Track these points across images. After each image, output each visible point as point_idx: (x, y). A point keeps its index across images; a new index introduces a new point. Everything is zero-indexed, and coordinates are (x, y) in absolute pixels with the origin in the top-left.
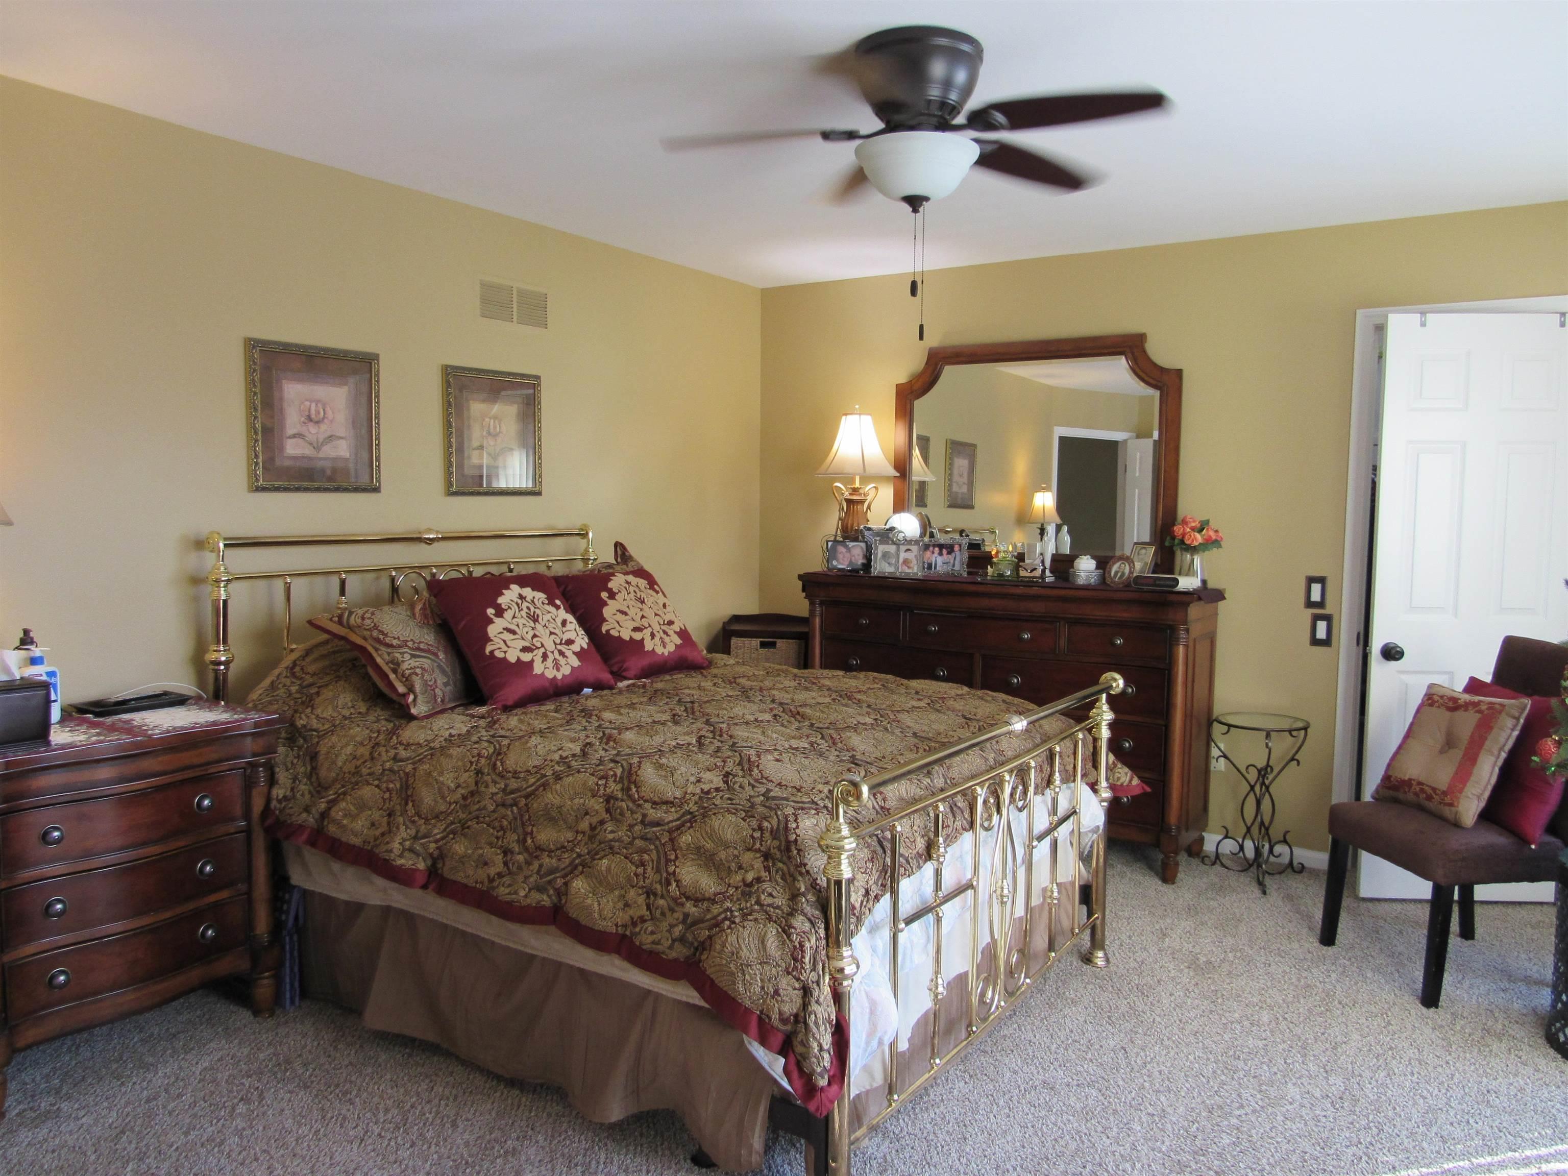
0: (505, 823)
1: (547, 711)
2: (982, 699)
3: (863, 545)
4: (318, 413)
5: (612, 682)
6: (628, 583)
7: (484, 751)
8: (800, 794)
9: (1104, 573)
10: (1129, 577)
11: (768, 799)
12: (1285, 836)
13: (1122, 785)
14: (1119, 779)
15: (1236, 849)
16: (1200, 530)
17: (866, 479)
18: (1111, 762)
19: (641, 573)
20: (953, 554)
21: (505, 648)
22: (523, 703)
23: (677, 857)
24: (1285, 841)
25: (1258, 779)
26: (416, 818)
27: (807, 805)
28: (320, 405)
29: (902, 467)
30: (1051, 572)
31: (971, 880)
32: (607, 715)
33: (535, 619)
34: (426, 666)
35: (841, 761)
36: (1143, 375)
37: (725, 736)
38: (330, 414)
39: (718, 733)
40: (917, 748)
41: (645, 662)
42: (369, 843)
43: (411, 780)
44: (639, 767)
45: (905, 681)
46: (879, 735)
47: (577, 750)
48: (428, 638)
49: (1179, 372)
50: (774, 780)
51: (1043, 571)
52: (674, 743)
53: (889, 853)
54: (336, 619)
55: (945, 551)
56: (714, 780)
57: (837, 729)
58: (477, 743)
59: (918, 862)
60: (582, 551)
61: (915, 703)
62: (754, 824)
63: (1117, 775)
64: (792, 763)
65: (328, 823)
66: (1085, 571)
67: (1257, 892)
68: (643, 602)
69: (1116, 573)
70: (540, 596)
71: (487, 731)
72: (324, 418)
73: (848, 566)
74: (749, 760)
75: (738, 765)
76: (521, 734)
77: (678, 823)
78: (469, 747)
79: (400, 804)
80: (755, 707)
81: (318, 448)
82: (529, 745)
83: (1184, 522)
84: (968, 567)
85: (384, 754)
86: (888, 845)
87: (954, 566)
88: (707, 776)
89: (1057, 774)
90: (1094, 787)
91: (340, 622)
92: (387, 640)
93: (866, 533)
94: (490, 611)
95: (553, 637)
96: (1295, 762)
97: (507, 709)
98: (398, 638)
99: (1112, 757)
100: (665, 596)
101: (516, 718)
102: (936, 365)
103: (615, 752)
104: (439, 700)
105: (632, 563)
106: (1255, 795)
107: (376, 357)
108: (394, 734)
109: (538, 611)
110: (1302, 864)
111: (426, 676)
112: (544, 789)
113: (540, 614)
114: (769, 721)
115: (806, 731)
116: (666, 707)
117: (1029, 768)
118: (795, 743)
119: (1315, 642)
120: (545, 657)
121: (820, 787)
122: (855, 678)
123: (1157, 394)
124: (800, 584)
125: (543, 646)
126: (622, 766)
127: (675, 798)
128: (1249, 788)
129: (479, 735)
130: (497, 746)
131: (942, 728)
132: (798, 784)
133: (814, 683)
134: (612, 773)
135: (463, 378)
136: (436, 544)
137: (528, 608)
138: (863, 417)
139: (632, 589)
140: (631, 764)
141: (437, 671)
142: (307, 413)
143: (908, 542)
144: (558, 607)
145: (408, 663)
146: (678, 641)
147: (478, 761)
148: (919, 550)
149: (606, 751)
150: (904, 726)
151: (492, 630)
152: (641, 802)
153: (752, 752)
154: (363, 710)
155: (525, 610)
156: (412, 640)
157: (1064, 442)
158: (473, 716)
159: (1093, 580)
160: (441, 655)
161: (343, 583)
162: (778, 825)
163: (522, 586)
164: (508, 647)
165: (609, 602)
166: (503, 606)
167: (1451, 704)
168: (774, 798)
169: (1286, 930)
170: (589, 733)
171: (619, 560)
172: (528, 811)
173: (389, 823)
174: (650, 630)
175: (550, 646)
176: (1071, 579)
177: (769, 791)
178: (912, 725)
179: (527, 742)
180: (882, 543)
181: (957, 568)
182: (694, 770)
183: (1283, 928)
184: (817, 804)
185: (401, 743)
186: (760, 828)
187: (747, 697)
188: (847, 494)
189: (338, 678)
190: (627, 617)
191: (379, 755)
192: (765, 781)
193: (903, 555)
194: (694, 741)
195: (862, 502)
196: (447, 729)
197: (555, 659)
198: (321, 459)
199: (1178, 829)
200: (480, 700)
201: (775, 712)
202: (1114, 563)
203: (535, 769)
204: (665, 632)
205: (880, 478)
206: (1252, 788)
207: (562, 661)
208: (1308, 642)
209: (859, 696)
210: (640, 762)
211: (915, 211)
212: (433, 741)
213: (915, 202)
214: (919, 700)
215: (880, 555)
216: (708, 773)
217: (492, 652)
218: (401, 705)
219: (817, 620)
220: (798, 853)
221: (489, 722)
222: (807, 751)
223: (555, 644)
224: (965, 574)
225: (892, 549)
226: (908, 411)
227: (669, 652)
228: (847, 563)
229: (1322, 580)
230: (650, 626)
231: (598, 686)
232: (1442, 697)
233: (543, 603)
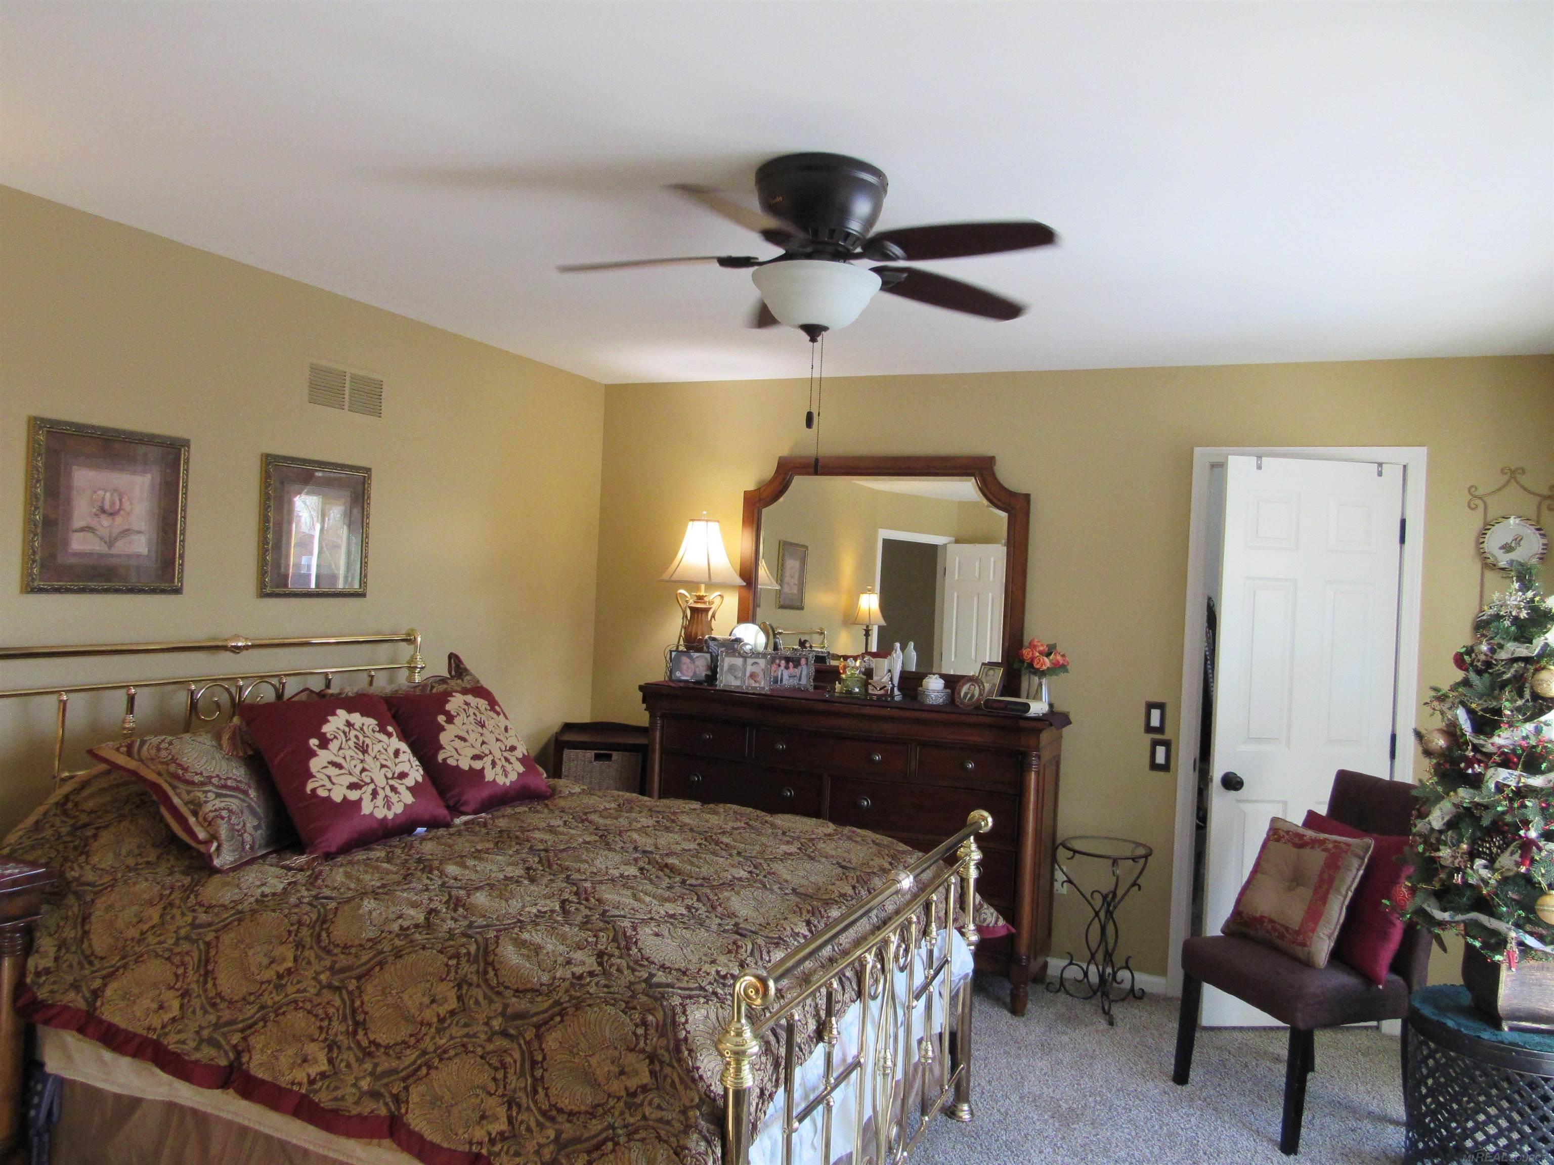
0: (331, 1011)
1: (378, 859)
2: (850, 838)
3: (708, 656)
4: (113, 503)
5: (449, 818)
6: (467, 704)
7: (306, 917)
8: (686, 978)
9: (953, 692)
10: (978, 700)
11: (651, 986)
12: (1127, 962)
13: (988, 926)
14: (985, 920)
15: (1080, 976)
16: (1048, 655)
17: (711, 585)
18: (977, 902)
19: (480, 692)
20: (800, 668)
21: (329, 786)
22: (347, 848)
23: (544, 1058)
24: (1127, 967)
25: (1103, 905)
26: (218, 1001)
27: (694, 993)
28: (116, 496)
29: (748, 576)
30: (899, 689)
31: (858, 1056)
32: (452, 869)
33: (364, 750)
34: (234, 807)
35: (724, 931)
36: (991, 497)
37: (593, 900)
38: (127, 506)
39: (583, 896)
40: (800, 909)
41: (486, 793)
42: (155, 1030)
43: (213, 952)
44: (497, 942)
45: (769, 818)
46: (758, 893)
47: (421, 918)
48: (238, 772)
49: (1027, 497)
50: (656, 961)
51: (892, 689)
52: (534, 910)
53: (783, 1042)
54: (125, 749)
55: (791, 664)
56: (585, 961)
57: (712, 888)
58: (297, 906)
59: (810, 1046)
60: (408, 658)
61: (784, 848)
62: (637, 1017)
63: (983, 916)
64: (672, 937)
65: (102, 1004)
66: (934, 691)
67: (1103, 1025)
68: (483, 726)
69: (966, 694)
70: (371, 722)
71: (308, 890)
72: (120, 510)
73: (692, 678)
74: (625, 933)
75: (613, 941)
76: (350, 894)
77: (546, 1015)
78: (286, 911)
79: (198, 981)
80: (617, 858)
81: (111, 544)
82: (361, 911)
83: (1032, 646)
84: (814, 680)
85: (178, 916)
86: (783, 1035)
87: (800, 679)
88: (578, 956)
89: (933, 925)
90: (961, 931)
91: (129, 753)
92: (188, 776)
93: (711, 643)
94: (313, 742)
95: (384, 770)
96: (1136, 888)
97: (329, 856)
98: (201, 774)
99: (978, 898)
100: (507, 718)
101: (341, 870)
102: (786, 474)
103: (466, 923)
104: (248, 847)
105: (468, 678)
106: (1100, 920)
107: (186, 443)
108: (192, 891)
109: (367, 741)
110: (1143, 990)
111: (234, 820)
112: (381, 969)
113: (370, 745)
114: (635, 877)
115: (678, 890)
116: (516, 858)
117: (910, 922)
118: (670, 908)
119: (1154, 766)
120: (375, 794)
121: (706, 967)
122: (716, 813)
123: (1004, 515)
124: (640, 695)
125: (372, 781)
126: (476, 941)
127: (541, 985)
128: (1093, 914)
129: (299, 895)
130: (322, 910)
131: (821, 880)
132: (683, 965)
133: (673, 821)
134: (464, 951)
135: (285, 469)
136: (244, 652)
137: (357, 737)
138: (710, 523)
139: (471, 711)
140: (487, 939)
141: (246, 812)
142: (99, 504)
143: (755, 654)
144: (390, 735)
145: (213, 804)
146: (521, 769)
147: (297, 931)
148: (768, 663)
149: (456, 920)
150: (781, 880)
151: (315, 765)
152: (501, 989)
153: (626, 923)
154: (152, 857)
155: (353, 739)
156: (218, 776)
157: (889, 545)
158: (290, 869)
159: (941, 700)
160: (253, 793)
161: (131, 699)
162: (664, 1020)
163: (350, 711)
164: (333, 784)
165: (447, 726)
166: (328, 736)
167: (1297, 840)
168: (659, 985)
169: (1139, 1068)
170: (432, 894)
171: (453, 673)
172: (360, 996)
173: (182, 1007)
174: (490, 758)
175: (381, 782)
176: (919, 698)
177: (651, 975)
178: (789, 878)
179: (359, 907)
180: (728, 655)
181: (804, 681)
182: (561, 948)
183: (1135, 1064)
184: (706, 991)
185: (201, 904)
186: (644, 1023)
187: (607, 844)
188: (691, 603)
189: (122, 818)
190: (467, 744)
191: (173, 918)
192: (646, 963)
193: (750, 669)
194: (557, 908)
195: (707, 610)
196: (259, 887)
197: (386, 796)
198: (112, 556)
199: (1028, 958)
200: (298, 847)
201: (641, 864)
202: (964, 684)
203: (370, 944)
204: (507, 760)
205: (725, 586)
206: (1097, 914)
207: (394, 798)
208: (1148, 767)
209: (726, 839)
210: (497, 937)
211: (813, 340)
212: (241, 902)
213: (813, 331)
214: (788, 843)
215: (726, 667)
216: (580, 952)
217: (314, 790)
218: (200, 854)
219: (658, 734)
220: (689, 1054)
221: (310, 876)
222: (685, 920)
223: (387, 778)
224: (811, 689)
225: (739, 661)
226: (756, 519)
227: (511, 782)
228: (691, 674)
229: (1161, 706)
230: (491, 753)
231: (433, 824)
232: (1288, 832)
233: (374, 731)
